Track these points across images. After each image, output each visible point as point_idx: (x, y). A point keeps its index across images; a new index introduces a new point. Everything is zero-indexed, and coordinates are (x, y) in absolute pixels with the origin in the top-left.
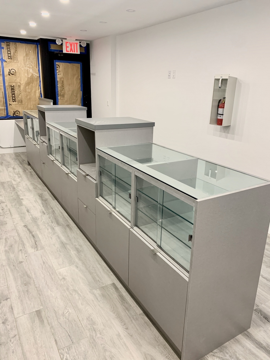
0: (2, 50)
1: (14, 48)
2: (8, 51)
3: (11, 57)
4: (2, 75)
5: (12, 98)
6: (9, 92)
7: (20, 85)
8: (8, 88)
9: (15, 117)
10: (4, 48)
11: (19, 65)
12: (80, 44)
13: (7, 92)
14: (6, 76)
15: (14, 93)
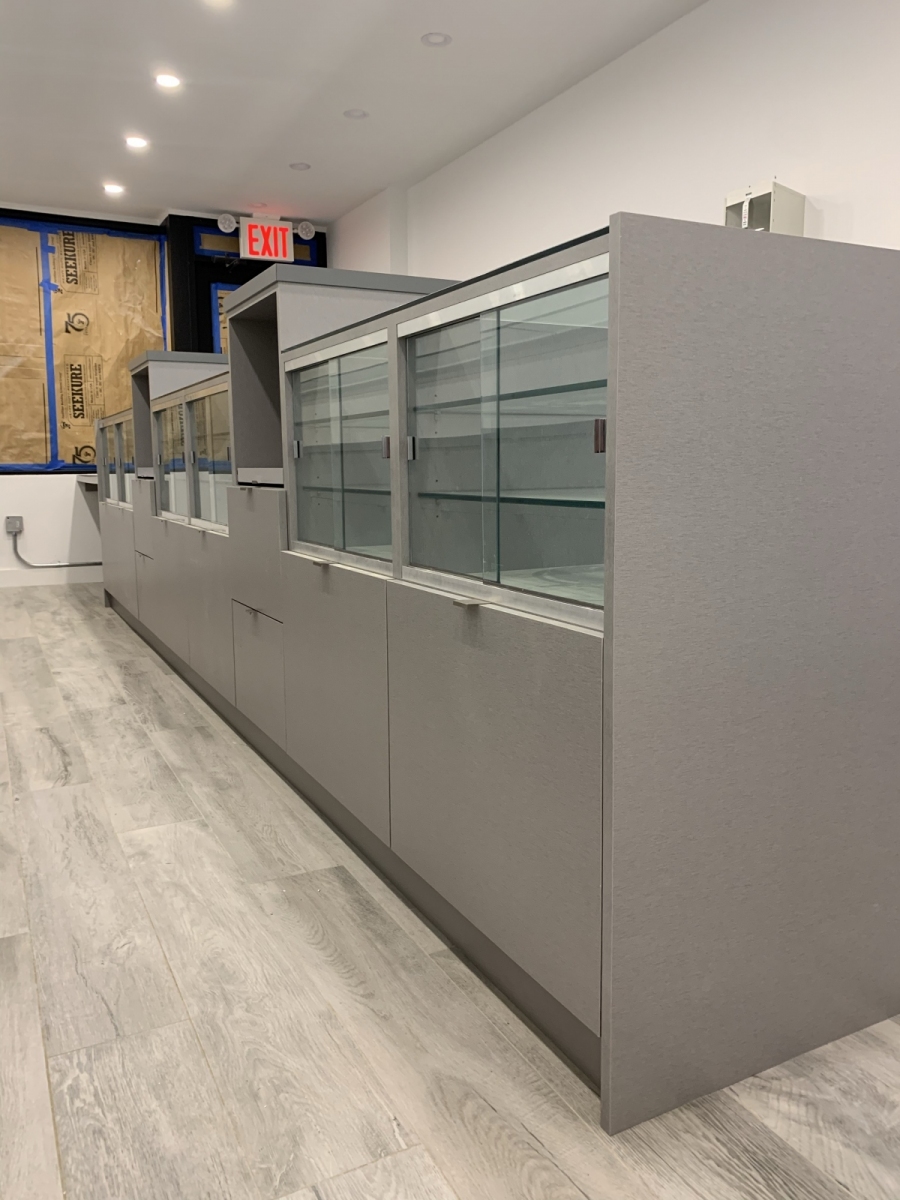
0: (50, 255)
1: (88, 252)
2: (66, 259)
3: (76, 276)
4: (43, 333)
5: (71, 404)
6: (63, 385)
7: (100, 362)
8: (63, 373)
9: (79, 466)
10: (56, 250)
11: (100, 302)
12: (295, 231)
13: (57, 386)
14: (58, 335)
15: (81, 390)
